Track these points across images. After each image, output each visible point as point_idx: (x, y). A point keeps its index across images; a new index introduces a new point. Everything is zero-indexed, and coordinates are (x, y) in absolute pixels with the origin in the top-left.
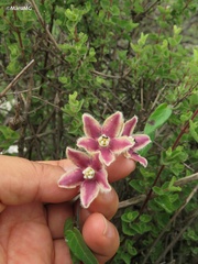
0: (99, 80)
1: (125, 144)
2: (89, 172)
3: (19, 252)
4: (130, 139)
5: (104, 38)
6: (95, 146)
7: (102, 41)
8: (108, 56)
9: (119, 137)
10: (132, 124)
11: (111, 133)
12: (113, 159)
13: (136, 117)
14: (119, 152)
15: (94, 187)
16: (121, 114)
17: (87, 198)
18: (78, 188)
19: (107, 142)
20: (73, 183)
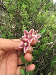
0: (30, 23)
1: (34, 37)
2: (26, 44)
3: (10, 61)
4: (36, 36)
5: (31, 13)
6: (27, 38)
7: (30, 14)
8: (31, 17)
9: (33, 35)
10: (36, 32)
11: (31, 34)
12: (31, 41)
13: (37, 30)
14: (33, 39)
15: (27, 47)
16: (33, 29)
17: (25, 50)
18: (23, 47)
19: (30, 37)
20: (22, 47)
